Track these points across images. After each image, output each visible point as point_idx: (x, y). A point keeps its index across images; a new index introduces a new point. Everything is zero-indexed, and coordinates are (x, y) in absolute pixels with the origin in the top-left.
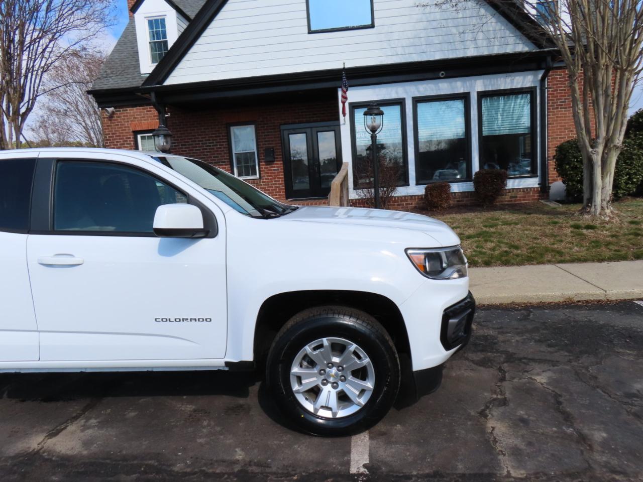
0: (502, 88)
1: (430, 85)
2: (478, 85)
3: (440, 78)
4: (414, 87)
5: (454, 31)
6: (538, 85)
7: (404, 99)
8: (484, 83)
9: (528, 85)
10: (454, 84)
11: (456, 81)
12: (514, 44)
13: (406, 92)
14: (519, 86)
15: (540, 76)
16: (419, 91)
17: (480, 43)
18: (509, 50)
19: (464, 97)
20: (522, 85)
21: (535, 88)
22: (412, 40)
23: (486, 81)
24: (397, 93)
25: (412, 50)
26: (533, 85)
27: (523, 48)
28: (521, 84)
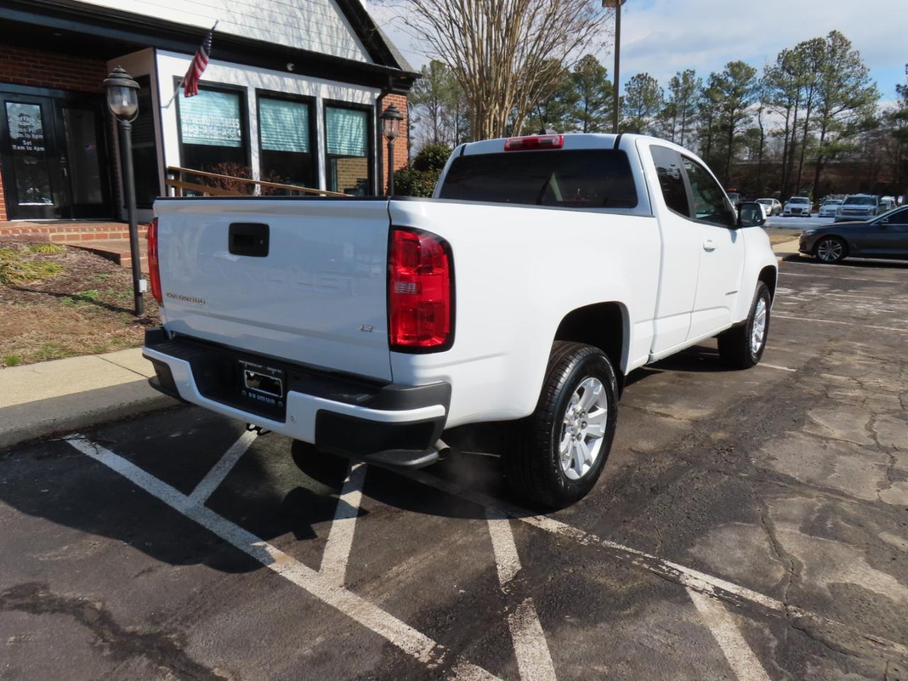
0: (345, 100)
1: (274, 76)
2: (324, 90)
3: (286, 70)
4: (256, 74)
5: (299, 13)
6: (374, 104)
7: (246, 88)
8: (328, 89)
9: (367, 102)
10: (299, 81)
11: (302, 80)
12: (355, 53)
13: (247, 79)
14: (359, 102)
15: (377, 95)
16: (262, 81)
17: (324, 37)
18: (350, 56)
19: (309, 102)
20: (362, 101)
21: (372, 106)
22: (253, 9)
23: (330, 86)
24: (236, 77)
25: (253, 22)
26: (370, 103)
27: (362, 58)
28: (360, 99)
